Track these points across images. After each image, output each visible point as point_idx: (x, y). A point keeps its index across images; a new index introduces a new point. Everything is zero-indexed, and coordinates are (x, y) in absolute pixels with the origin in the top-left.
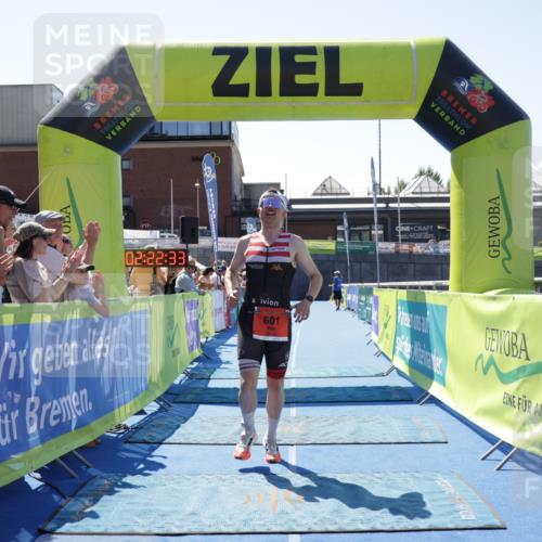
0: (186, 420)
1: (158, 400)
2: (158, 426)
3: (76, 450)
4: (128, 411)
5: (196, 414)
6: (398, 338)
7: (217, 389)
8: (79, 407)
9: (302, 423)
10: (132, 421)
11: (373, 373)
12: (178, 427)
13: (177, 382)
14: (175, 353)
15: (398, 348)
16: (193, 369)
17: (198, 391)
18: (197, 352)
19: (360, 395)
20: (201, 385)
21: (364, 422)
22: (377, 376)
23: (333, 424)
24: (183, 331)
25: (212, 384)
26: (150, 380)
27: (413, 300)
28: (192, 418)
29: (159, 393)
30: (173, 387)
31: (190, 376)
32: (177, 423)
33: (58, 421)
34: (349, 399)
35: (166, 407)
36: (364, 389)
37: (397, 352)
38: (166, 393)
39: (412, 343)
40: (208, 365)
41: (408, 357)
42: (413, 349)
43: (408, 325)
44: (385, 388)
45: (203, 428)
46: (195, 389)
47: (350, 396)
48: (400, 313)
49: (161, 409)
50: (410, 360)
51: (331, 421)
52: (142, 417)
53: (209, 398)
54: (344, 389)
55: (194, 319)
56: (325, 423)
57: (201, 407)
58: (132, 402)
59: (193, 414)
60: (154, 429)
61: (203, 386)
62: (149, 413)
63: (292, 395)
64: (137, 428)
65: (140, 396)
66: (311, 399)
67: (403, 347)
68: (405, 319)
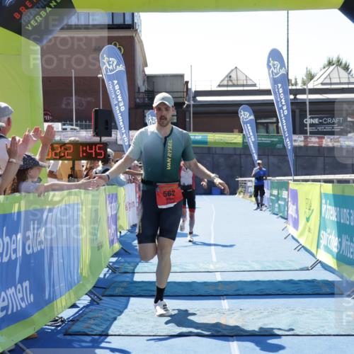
0: (121, 312)
1: (90, 293)
2: (94, 318)
3: (21, 342)
4: (64, 304)
5: (129, 307)
6: (322, 232)
7: (143, 282)
8: (22, 299)
9: (237, 315)
10: (68, 314)
11: (298, 268)
12: (115, 319)
13: (102, 276)
14: (100, 247)
15: (323, 242)
16: (114, 263)
17: (125, 284)
18: (117, 247)
19: (288, 288)
20: (126, 278)
21: (298, 314)
22: (302, 270)
23: (267, 316)
24: (105, 224)
25: (137, 278)
26: (82, 273)
27: (340, 193)
28: (126, 310)
29: (89, 287)
30: (100, 280)
31: (114, 269)
32: (113, 316)
33: (4, 313)
34: (279, 292)
35: (97, 300)
36: (291, 282)
37: (322, 246)
38: (94, 287)
39: (340, 236)
40: (128, 259)
41: (335, 250)
42: (340, 243)
43: (334, 218)
44: (313, 281)
45: (139, 320)
46: (122, 282)
47: (279, 290)
48: (324, 207)
49: (92, 302)
50: (338, 253)
51: (266, 313)
52: (75, 310)
53: (137, 291)
54: (271, 282)
55: (114, 212)
56: (261, 316)
57: (132, 300)
58: (67, 294)
59: (126, 307)
60: (92, 322)
61: (128, 279)
62: (81, 306)
63: (219, 288)
64: (74, 320)
65: (74, 288)
66: (241, 292)
67: (329, 241)
68: (331, 213)
